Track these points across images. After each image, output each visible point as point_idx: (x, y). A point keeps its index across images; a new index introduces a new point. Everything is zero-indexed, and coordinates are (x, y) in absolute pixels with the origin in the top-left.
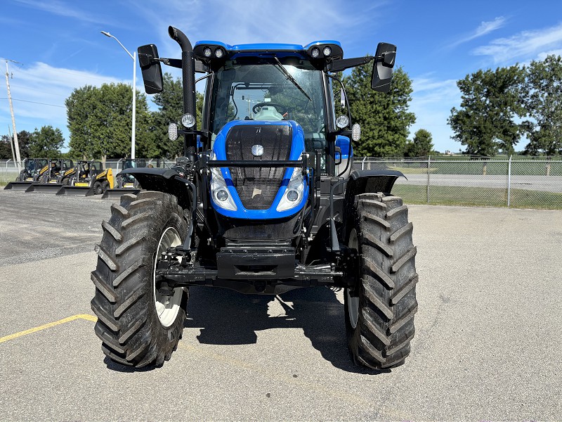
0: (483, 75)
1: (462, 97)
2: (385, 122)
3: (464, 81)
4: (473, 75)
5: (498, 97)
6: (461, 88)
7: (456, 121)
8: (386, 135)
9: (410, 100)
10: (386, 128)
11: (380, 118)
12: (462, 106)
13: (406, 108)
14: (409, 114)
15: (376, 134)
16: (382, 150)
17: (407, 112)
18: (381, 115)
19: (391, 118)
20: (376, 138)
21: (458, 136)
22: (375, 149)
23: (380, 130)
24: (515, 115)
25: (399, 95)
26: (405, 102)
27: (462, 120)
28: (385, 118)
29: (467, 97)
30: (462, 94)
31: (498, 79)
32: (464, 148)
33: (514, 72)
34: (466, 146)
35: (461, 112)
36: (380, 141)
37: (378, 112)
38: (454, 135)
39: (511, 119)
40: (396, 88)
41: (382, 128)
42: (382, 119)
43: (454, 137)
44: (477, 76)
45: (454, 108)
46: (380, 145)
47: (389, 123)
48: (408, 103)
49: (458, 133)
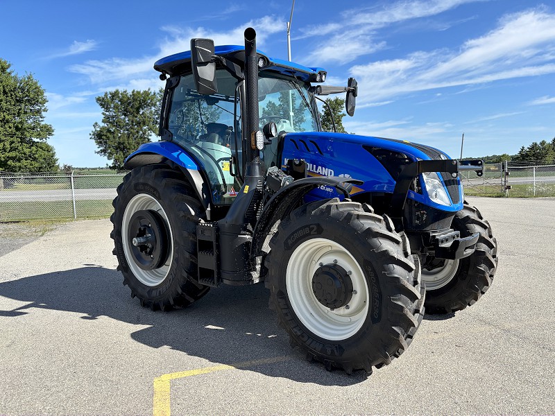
0: (120, 95)
1: (103, 114)
2: (17, 133)
3: (103, 99)
4: (111, 94)
5: (136, 117)
6: (101, 105)
7: (100, 137)
8: (20, 148)
9: (45, 110)
10: (19, 140)
11: (10, 128)
12: (103, 121)
13: (41, 119)
14: (45, 126)
15: (8, 146)
16: (18, 164)
17: (42, 123)
18: (11, 125)
19: (25, 129)
20: (8, 150)
21: (102, 151)
22: (9, 163)
23: (12, 142)
24: (153, 134)
25: (31, 104)
26: (38, 112)
27: (106, 136)
28: (17, 129)
29: (107, 113)
30: (102, 110)
31: (135, 100)
32: (111, 163)
33: (148, 96)
34: (112, 161)
35: (103, 128)
36: (13, 154)
37: (8, 122)
38: (99, 150)
39: (150, 137)
40: (27, 96)
41: (15, 139)
42: (13, 130)
43: (98, 153)
44: (114, 95)
45: (96, 123)
46: (13, 158)
47: (22, 134)
48: (43, 114)
49: (101, 148)
